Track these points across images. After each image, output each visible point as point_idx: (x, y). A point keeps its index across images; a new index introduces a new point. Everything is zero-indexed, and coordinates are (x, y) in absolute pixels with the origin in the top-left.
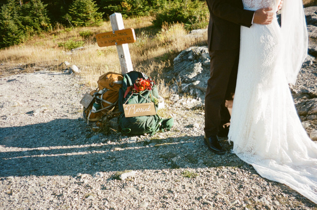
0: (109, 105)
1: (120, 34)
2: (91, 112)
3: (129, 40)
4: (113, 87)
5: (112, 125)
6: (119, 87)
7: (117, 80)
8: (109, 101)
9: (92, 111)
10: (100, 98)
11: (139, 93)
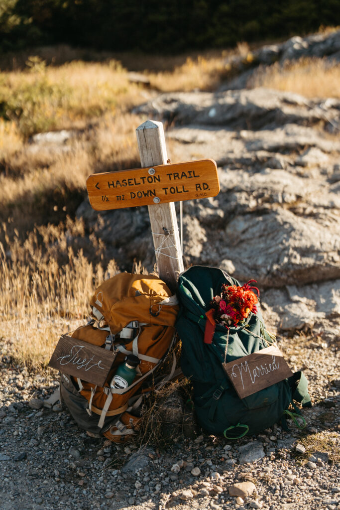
0: (153, 364)
1: (172, 177)
2: (112, 394)
3: (203, 191)
4: (159, 316)
5: (169, 418)
6: (171, 312)
7: (167, 295)
8: (153, 356)
9: (115, 391)
10: (132, 350)
11: (240, 324)
